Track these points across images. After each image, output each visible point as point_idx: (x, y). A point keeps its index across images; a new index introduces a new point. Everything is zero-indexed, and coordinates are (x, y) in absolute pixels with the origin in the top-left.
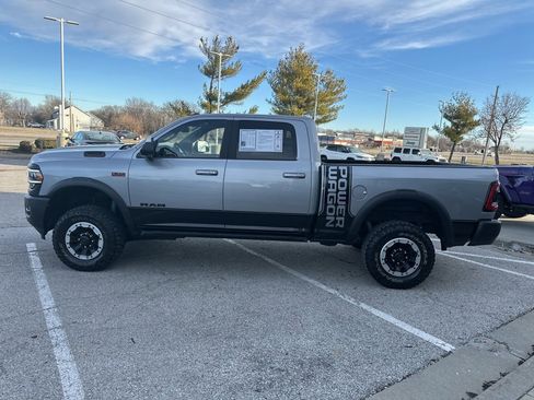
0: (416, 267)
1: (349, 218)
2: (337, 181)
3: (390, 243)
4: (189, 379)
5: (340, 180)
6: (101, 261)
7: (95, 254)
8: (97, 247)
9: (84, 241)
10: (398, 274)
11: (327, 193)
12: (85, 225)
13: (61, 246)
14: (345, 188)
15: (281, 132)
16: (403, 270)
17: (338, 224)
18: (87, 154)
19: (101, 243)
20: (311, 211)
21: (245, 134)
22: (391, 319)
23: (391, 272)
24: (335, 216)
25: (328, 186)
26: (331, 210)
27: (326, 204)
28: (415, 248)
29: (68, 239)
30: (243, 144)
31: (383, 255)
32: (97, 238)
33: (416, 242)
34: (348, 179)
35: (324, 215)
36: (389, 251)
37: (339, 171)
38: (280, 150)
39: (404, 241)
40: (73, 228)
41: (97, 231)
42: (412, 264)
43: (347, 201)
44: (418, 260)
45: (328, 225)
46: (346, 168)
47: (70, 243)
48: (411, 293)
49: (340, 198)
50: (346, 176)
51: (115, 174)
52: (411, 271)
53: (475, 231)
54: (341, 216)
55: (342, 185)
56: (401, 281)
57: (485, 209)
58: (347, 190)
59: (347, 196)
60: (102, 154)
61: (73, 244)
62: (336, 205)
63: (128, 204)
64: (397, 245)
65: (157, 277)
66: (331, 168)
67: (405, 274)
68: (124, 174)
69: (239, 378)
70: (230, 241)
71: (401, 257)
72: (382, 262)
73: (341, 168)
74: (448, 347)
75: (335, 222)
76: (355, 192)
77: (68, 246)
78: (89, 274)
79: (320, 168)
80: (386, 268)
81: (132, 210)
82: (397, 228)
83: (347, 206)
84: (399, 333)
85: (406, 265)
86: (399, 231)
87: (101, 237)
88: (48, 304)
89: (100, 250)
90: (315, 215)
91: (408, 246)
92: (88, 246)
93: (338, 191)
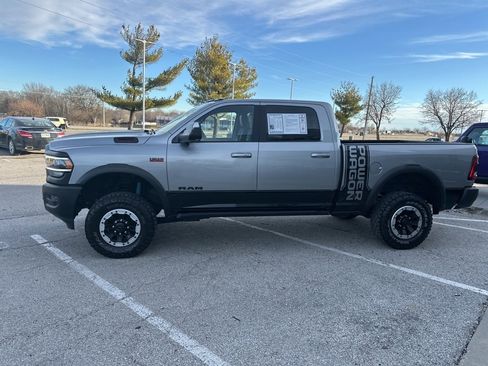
0: (418, 229)
1: (366, 190)
2: (357, 159)
3: (399, 211)
5: (360, 158)
6: (139, 247)
7: (132, 240)
8: (133, 233)
9: (118, 228)
10: (404, 237)
11: (349, 170)
12: (121, 211)
13: (96, 234)
14: (364, 165)
15: (304, 115)
16: (408, 233)
17: (357, 198)
18: (118, 140)
19: (138, 229)
21: (272, 118)
22: (425, 275)
23: (399, 236)
24: (355, 190)
25: (349, 163)
26: (352, 185)
27: (348, 180)
28: (418, 214)
29: (102, 227)
30: (272, 127)
31: (393, 221)
32: (135, 223)
33: (419, 209)
34: (366, 157)
35: (346, 189)
36: (398, 218)
37: (358, 151)
38: (305, 132)
39: (409, 208)
40: (108, 216)
41: (134, 217)
42: (415, 228)
43: (366, 176)
44: (420, 224)
45: (348, 198)
46: (363, 147)
47: (105, 232)
49: (360, 174)
50: (364, 154)
52: (414, 233)
53: (461, 196)
54: (360, 189)
55: (362, 162)
56: (407, 242)
57: (469, 179)
58: (366, 167)
59: (366, 171)
60: (134, 140)
61: (107, 232)
62: (357, 180)
63: (166, 189)
64: (405, 212)
65: (196, 258)
66: (351, 147)
67: (410, 236)
68: (162, 160)
70: (227, 219)
71: (407, 222)
72: (393, 227)
73: (360, 147)
75: (355, 195)
76: (372, 168)
77: (102, 234)
78: (127, 260)
79: (341, 147)
80: (396, 232)
81: (170, 194)
82: (405, 197)
83: (365, 181)
85: (410, 229)
86: (406, 200)
87: (138, 222)
88: (118, 294)
89: (137, 236)
90: (337, 191)
91: (413, 212)
92: (123, 233)
93: (358, 167)
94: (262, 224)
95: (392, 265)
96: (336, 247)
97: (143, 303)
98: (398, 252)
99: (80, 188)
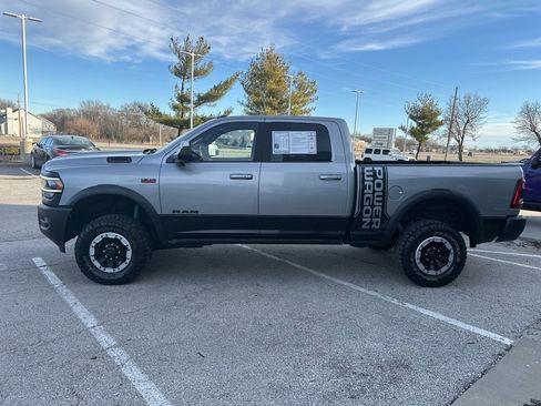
0: (449, 264)
1: (384, 218)
2: (373, 182)
3: (425, 243)
4: (278, 391)
5: (376, 181)
6: (130, 273)
7: (123, 266)
8: (124, 259)
9: (111, 253)
10: (432, 272)
11: (363, 194)
12: (112, 235)
13: (85, 259)
14: (381, 189)
15: (314, 133)
16: (437, 268)
17: (374, 226)
18: (111, 160)
19: (129, 254)
20: (346, 213)
21: (277, 136)
22: (442, 318)
23: (426, 271)
24: (371, 217)
25: (364, 188)
26: (367, 212)
27: (362, 206)
28: (449, 246)
29: (92, 251)
30: (277, 146)
31: (418, 254)
32: (125, 248)
33: (449, 241)
34: (384, 179)
35: (361, 216)
36: (424, 250)
37: (375, 173)
38: (314, 151)
39: (438, 239)
40: (98, 239)
41: (125, 242)
42: (445, 262)
43: (384, 202)
44: (451, 258)
45: (363, 226)
46: (381, 169)
48: (446, 290)
49: (376, 199)
50: (381, 177)
51: (144, 181)
52: (444, 269)
53: (503, 226)
54: (377, 217)
55: (379, 185)
56: (435, 279)
57: (512, 206)
58: (383, 191)
59: (383, 196)
60: (127, 160)
61: (97, 256)
62: (373, 206)
63: (159, 212)
64: (432, 244)
65: (190, 288)
66: (367, 169)
67: (439, 272)
68: (154, 181)
69: (328, 386)
70: (245, 246)
71: (435, 255)
72: (418, 261)
73: (377, 169)
74: (508, 342)
75: (371, 223)
76: (391, 193)
77: (92, 258)
78: (117, 287)
79: (355, 169)
80: (421, 267)
81: (165, 218)
82: (432, 227)
83: (383, 207)
84: (456, 330)
85: (439, 263)
86: (434, 230)
87: (129, 247)
88: (90, 321)
89: (128, 261)
90: (351, 217)
91: (442, 244)
92: (114, 258)
93: (374, 191)
94: (280, 254)
95: (408, 305)
96: (352, 282)
97: (111, 332)
98: (423, 290)
99: (70, 210)
